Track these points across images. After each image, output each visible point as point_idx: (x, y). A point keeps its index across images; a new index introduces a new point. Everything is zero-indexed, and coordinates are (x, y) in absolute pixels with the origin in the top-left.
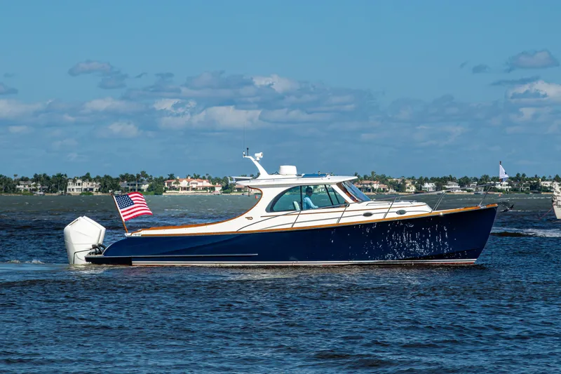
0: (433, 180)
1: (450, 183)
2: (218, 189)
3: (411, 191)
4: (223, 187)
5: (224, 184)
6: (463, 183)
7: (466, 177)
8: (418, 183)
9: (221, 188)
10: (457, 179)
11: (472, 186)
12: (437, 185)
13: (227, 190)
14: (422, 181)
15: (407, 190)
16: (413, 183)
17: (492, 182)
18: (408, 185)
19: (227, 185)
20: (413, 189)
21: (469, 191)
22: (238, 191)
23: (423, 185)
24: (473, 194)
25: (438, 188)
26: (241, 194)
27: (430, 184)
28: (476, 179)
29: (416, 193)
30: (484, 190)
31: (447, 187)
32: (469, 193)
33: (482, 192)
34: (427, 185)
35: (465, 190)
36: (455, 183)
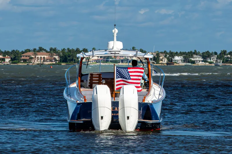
0: (181, 54)
1: (195, 56)
2: (7, 60)
3: (164, 62)
4: (11, 59)
5: (13, 56)
6: (206, 56)
7: (208, 52)
8: (170, 56)
9: (10, 59)
10: (201, 52)
11: (213, 59)
12: (184, 57)
13: (15, 61)
14: (172, 55)
15: (160, 62)
16: (166, 56)
17: (229, 56)
18: (161, 58)
19: (15, 57)
20: (165, 61)
21: (210, 63)
22: (24, 62)
23: (174, 58)
24: (213, 65)
25: (185, 60)
26: (26, 64)
27: (180, 57)
28: (216, 53)
29: (167, 64)
30: (223, 62)
31: (193, 59)
32: (210, 65)
33: (221, 64)
34: (177, 58)
35: (207, 62)
36: (199, 57)
